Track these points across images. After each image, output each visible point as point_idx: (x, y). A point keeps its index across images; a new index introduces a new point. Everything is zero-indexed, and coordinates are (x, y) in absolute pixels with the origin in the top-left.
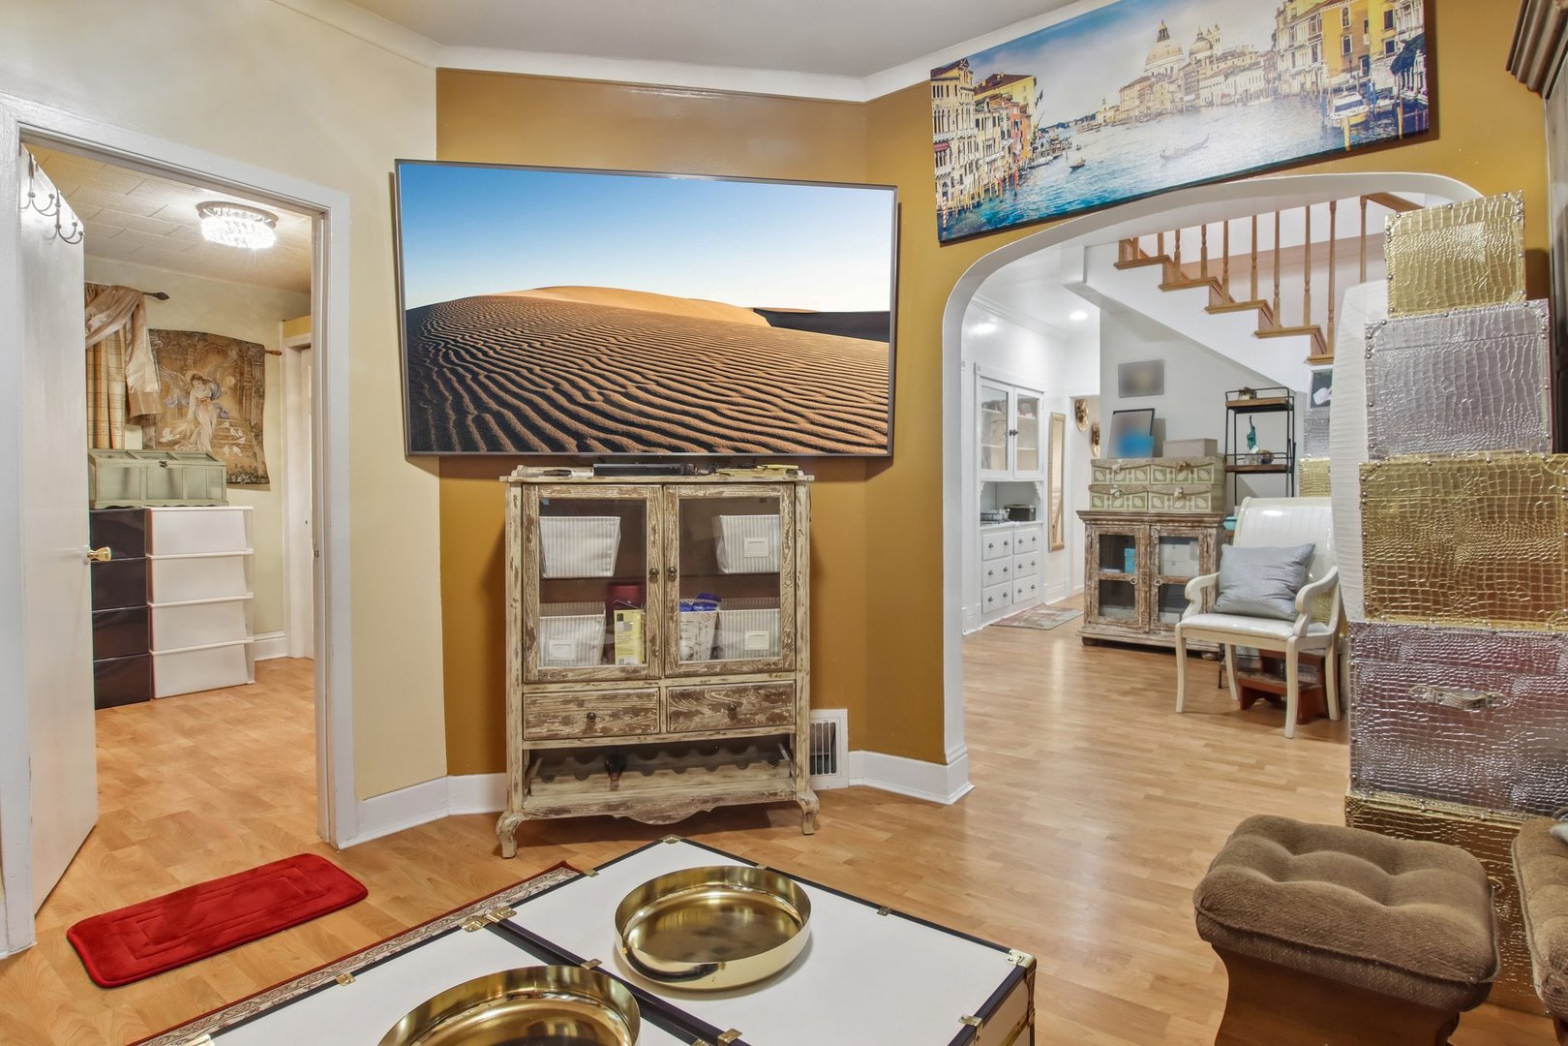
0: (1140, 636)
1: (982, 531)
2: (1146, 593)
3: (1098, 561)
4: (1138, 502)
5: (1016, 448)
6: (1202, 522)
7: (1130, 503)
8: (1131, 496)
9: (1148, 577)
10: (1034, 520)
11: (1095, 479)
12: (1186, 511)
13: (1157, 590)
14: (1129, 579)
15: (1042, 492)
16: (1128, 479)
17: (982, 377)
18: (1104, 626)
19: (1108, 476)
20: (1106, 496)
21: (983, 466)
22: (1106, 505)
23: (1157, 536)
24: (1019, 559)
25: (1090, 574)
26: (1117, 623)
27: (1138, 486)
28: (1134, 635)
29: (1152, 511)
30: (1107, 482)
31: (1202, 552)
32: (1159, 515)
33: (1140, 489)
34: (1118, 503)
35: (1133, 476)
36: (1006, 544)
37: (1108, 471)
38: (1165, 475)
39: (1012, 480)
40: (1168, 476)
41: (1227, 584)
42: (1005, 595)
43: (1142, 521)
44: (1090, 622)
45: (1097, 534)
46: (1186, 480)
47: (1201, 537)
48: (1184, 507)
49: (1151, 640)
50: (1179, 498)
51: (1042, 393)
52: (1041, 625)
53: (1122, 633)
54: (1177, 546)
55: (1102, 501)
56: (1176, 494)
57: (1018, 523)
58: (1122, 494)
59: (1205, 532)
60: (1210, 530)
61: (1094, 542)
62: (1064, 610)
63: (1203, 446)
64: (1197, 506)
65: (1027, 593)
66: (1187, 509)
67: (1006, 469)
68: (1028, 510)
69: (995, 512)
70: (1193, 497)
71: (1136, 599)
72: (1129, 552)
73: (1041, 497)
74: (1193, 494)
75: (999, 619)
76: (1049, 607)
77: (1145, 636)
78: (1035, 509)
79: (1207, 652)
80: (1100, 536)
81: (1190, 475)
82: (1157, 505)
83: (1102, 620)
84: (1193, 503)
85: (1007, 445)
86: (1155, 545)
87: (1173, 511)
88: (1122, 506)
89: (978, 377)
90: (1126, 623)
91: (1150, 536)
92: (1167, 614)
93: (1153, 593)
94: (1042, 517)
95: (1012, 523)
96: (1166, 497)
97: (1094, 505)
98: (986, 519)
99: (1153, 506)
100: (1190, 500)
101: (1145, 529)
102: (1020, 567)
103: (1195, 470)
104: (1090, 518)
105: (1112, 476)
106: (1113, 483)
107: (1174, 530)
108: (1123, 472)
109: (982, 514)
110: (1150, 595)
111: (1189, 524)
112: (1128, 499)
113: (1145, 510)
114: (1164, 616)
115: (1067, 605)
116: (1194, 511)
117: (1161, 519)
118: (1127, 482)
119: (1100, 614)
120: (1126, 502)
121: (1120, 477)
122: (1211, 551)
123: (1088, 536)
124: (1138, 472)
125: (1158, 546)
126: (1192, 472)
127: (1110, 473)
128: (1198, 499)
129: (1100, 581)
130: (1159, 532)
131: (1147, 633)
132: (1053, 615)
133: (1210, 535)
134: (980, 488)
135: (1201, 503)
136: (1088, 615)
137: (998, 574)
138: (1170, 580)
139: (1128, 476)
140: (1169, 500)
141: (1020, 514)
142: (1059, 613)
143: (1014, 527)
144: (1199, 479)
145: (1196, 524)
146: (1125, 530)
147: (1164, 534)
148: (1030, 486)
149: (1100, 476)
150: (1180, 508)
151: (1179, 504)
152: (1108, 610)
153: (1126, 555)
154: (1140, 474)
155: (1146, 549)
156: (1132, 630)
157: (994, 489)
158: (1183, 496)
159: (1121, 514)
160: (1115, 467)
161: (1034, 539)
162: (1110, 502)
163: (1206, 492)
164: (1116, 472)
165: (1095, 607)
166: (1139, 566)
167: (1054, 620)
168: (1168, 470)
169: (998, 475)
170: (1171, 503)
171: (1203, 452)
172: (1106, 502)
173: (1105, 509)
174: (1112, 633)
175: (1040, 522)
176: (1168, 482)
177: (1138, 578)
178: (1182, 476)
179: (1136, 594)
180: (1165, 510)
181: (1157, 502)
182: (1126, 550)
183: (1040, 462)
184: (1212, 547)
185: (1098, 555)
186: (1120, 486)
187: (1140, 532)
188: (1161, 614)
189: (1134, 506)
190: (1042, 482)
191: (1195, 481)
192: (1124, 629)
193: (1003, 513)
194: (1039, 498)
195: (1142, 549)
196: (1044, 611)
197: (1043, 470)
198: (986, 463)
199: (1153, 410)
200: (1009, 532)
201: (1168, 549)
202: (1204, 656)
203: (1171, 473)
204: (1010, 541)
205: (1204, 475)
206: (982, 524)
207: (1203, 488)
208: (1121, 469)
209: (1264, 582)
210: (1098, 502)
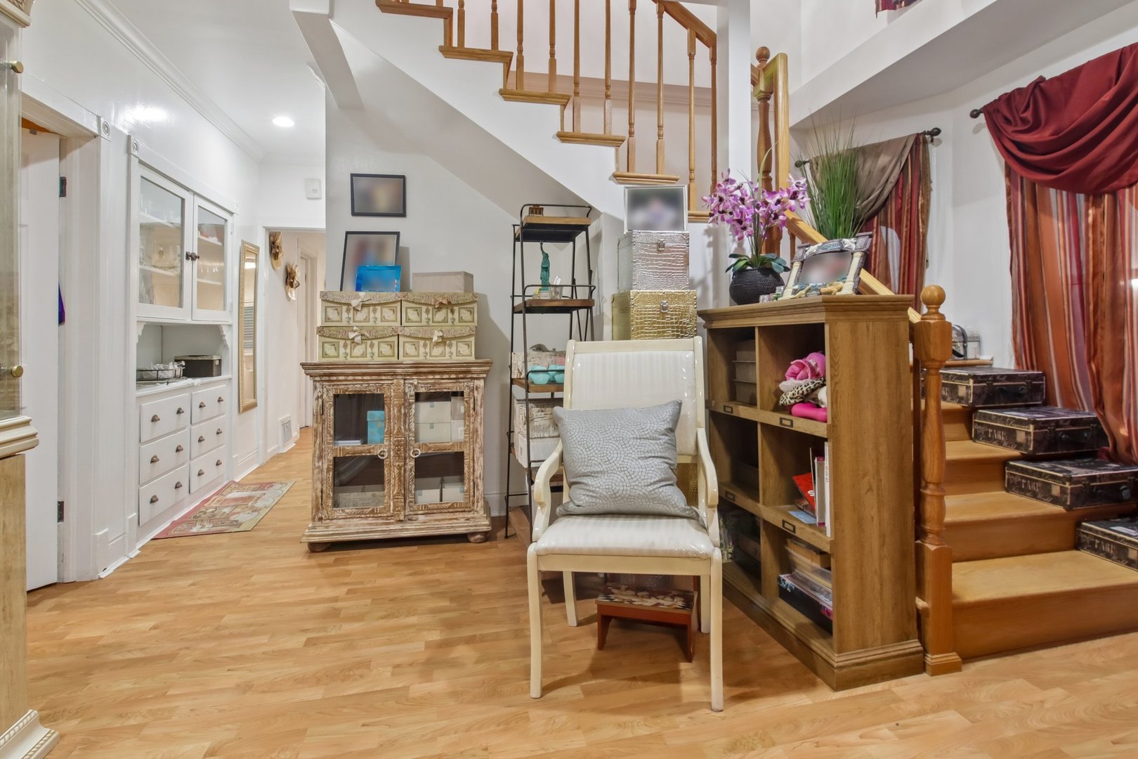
0: (392, 527)
1: (138, 398)
2: (400, 468)
3: (332, 432)
4: (386, 349)
5: (196, 280)
6: (469, 372)
7: (375, 350)
8: (376, 342)
9: (402, 448)
10: (219, 374)
11: (327, 319)
12: (446, 359)
13: (413, 463)
14: (376, 452)
15: (231, 338)
16: (371, 320)
17: (141, 162)
18: (341, 522)
19: (345, 315)
20: (342, 342)
21: (142, 300)
22: (341, 354)
23: (413, 393)
24: (198, 430)
25: (322, 451)
26: (360, 515)
27: (384, 328)
28: (384, 528)
29: (408, 360)
30: (344, 323)
31: (467, 410)
32: (416, 365)
33: (389, 332)
34: (358, 350)
35: (378, 315)
36: (179, 412)
37: (344, 308)
38: (419, 314)
39: (188, 321)
40: (424, 316)
41: (584, 470)
42: (178, 486)
43: (395, 374)
44: (321, 519)
45: (331, 394)
46: (445, 320)
47: (466, 391)
48: (443, 354)
49: (407, 530)
50: (437, 344)
51: (231, 213)
52: (238, 524)
53: (368, 528)
54: (435, 403)
55: (337, 349)
56: (435, 339)
57: (197, 381)
58: (364, 338)
59: (471, 384)
60: (477, 382)
61: (327, 405)
62: (263, 486)
63: (463, 281)
64: (458, 353)
65: (211, 473)
66: (447, 357)
67: (180, 305)
68: (212, 362)
69: (161, 366)
70: (454, 342)
71: (386, 479)
72: (373, 416)
73: (228, 343)
74: (455, 338)
75: (167, 524)
76: (240, 486)
77: (398, 526)
78: (220, 360)
79: (474, 534)
80: (336, 396)
81: (450, 315)
82: (412, 353)
83: (338, 513)
84: (454, 349)
85: (182, 271)
86: (410, 404)
87: (430, 360)
88: (365, 355)
89: (134, 162)
90: (372, 512)
91: (405, 394)
92: (424, 492)
93: (408, 467)
94: (229, 371)
95: (190, 381)
96: (422, 342)
97: (324, 355)
98: (144, 377)
99: (406, 355)
100: (450, 346)
101: (398, 385)
102: (200, 440)
103: (456, 308)
104: (317, 372)
105: (351, 315)
106: (352, 323)
107: (433, 384)
108: (365, 310)
109: (138, 371)
110: (405, 471)
111: (453, 376)
112: (372, 346)
113: (394, 360)
114: (420, 495)
115: (264, 477)
116: (455, 359)
117: (419, 370)
118: (371, 323)
119: (336, 504)
120: (369, 350)
121: (360, 316)
122: (478, 408)
123: (318, 398)
124: (385, 310)
125: (414, 406)
126: (452, 312)
127: (348, 311)
128: (460, 344)
129: (334, 458)
130: (416, 387)
131: (401, 521)
132: (250, 498)
133: (477, 388)
134: (135, 332)
135: (464, 349)
136: (318, 509)
137: (167, 457)
138: (430, 448)
139: (372, 315)
140: (425, 346)
141: (199, 367)
142: (258, 493)
143: (192, 386)
144: (461, 320)
145: (461, 376)
146: (370, 387)
147: (422, 390)
148: (215, 331)
149: (332, 314)
150: (439, 355)
151: (437, 351)
152: (346, 496)
153: (368, 419)
154: (388, 313)
155: (399, 411)
156: (380, 521)
157: (160, 333)
158: (443, 341)
159: (366, 366)
160: (355, 303)
161: (220, 400)
162: (348, 351)
163: (470, 336)
164: (355, 310)
165: (328, 495)
166: (390, 433)
167: (255, 510)
168: (424, 308)
169: (165, 313)
170: (428, 350)
171: (463, 288)
172: (342, 350)
173: (341, 359)
174: (353, 529)
175: (230, 376)
176: (424, 323)
177: (389, 452)
178: (440, 316)
179: (386, 472)
180: (421, 359)
181: (410, 349)
182: (369, 413)
183: (229, 300)
184: (479, 403)
185: (332, 423)
186: (361, 328)
187: (392, 389)
188: (418, 492)
189: (380, 354)
190: (230, 326)
191: (456, 322)
192: (370, 521)
193: (175, 368)
194: (226, 346)
195: (394, 411)
196: (235, 494)
197: (231, 312)
198: (147, 296)
199: (398, 234)
200: (186, 395)
201: (425, 407)
202: (472, 539)
203: (427, 311)
204: (186, 409)
205: (466, 315)
206: (139, 386)
207: (466, 331)
208: (363, 306)
209: (642, 463)
210: (330, 350)
